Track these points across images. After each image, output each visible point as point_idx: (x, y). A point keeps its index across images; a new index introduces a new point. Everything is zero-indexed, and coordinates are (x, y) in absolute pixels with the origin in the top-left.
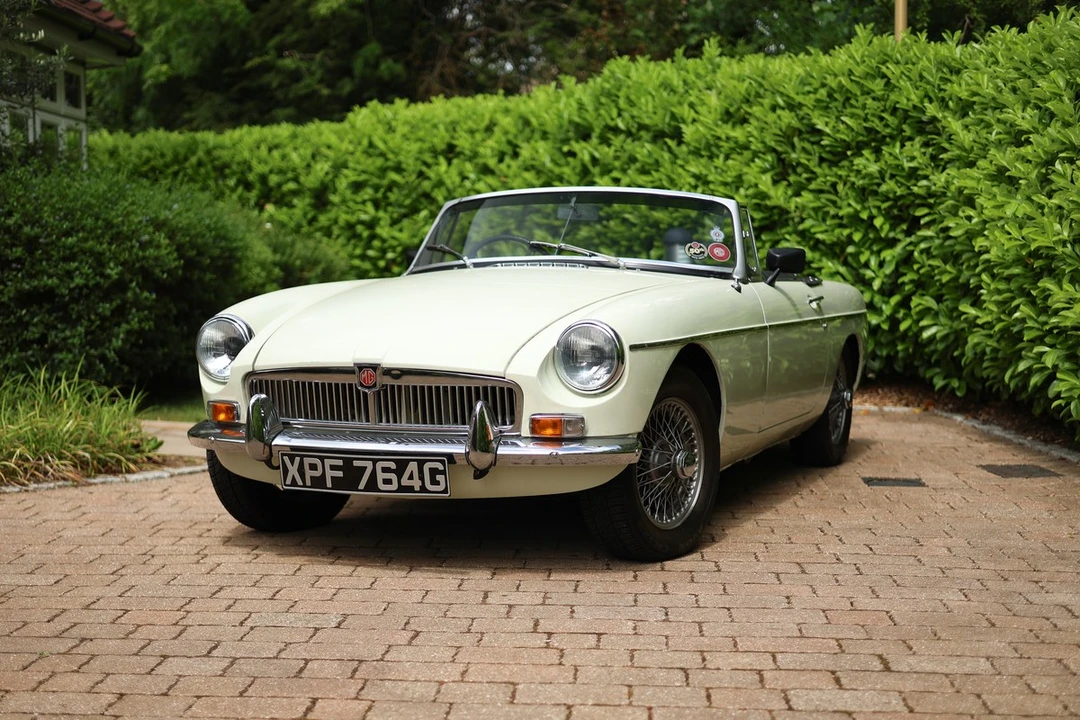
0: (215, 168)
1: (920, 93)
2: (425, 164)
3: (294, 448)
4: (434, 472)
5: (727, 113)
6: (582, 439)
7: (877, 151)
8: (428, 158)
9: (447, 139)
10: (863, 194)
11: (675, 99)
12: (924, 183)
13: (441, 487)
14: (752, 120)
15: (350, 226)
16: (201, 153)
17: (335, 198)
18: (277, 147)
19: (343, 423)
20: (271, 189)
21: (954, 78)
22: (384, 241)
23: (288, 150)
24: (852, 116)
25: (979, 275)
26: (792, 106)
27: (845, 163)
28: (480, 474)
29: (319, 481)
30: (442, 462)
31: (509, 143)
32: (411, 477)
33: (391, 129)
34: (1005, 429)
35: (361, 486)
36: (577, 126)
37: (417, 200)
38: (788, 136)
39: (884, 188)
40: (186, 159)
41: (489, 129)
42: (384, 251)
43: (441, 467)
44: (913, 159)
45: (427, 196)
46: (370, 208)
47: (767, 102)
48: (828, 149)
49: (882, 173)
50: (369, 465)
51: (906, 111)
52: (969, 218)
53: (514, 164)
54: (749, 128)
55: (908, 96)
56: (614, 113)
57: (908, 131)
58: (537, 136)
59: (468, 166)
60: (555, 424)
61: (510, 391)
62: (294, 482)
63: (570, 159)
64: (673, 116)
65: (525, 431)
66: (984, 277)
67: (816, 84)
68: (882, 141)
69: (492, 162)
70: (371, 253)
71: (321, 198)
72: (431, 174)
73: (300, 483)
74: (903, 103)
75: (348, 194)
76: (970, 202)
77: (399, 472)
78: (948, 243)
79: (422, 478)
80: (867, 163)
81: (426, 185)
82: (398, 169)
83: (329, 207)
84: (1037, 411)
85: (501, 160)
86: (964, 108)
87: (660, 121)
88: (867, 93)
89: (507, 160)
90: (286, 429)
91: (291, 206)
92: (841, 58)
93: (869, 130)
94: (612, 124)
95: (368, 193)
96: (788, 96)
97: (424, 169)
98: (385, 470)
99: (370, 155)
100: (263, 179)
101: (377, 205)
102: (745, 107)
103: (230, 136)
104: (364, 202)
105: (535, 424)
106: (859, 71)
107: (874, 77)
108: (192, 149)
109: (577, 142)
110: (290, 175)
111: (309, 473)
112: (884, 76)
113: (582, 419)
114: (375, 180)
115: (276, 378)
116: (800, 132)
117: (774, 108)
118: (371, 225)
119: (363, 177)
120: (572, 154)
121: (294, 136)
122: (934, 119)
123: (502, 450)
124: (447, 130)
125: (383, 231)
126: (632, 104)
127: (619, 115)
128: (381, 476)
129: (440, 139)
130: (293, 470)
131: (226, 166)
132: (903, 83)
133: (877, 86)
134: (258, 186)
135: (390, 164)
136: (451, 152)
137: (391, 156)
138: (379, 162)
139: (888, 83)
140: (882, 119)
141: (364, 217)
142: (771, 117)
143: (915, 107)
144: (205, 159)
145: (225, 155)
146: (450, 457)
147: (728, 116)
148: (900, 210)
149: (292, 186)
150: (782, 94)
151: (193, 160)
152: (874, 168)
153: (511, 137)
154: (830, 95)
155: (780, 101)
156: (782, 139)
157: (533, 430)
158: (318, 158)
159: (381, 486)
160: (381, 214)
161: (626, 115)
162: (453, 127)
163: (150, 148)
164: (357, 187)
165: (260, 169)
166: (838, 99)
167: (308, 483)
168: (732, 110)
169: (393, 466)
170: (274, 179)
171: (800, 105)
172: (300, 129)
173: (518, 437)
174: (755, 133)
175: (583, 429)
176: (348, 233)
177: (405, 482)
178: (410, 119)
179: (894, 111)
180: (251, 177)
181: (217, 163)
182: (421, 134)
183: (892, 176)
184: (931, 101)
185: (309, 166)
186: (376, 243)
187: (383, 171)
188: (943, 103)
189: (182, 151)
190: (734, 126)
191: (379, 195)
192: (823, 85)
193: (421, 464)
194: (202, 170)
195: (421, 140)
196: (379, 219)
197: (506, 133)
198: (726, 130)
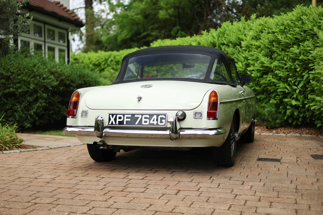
7: (299, 45)
10: (294, 60)
24: (291, 34)
27: (288, 50)
38: (271, 42)
39: (300, 58)
47: (266, 32)
48: (284, 46)
49: (300, 53)
54: (261, 41)
57: (308, 38)
68: (301, 42)
80: (295, 49)
92: (289, 15)
102: (260, 34)
106: (294, 19)
116: (275, 41)
117: (268, 33)
140: (300, 34)
142: (267, 36)
148: (306, 65)
150: (271, 29)
152: (297, 51)
155: (270, 31)
156: (270, 44)
166: (287, 29)
174: (263, 42)
183: (303, 54)
190: (257, 41)
198: (254, 42)
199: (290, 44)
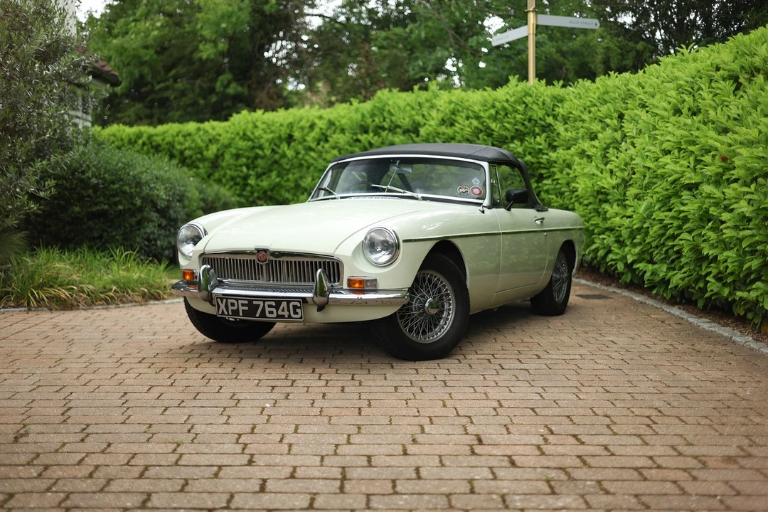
0: (152, 147)
1: (544, 112)
2: (275, 145)
3: (223, 295)
4: (295, 307)
5: (443, 120)
6: (375, 291)
8: (277, 141)
9: (288, 132)
11: (414, 113)
12: (545, 157)
13: (299, 316)
14: (457, 124)
15: (233, 178)
16: (144, 138)
17: (224, 164)
18: (189, 135)
19: (250, 281)
20: (185, 159)
21: (559, 105)
22: (252, 187)
23: (196, 137)
24: (508, 123)
25: (573, 203)
26: (478, 118)
27: (505, 146)
28: (321, 308)
29: (236, 313)
30: (299, 302)
31: (323, 134)
32: (283, 310)
33: (256, 127)
34: (587, 280)
35: (257, 315)
36: (362, 126)
37: (272, 164)
40: (136, 142)
41: (312, 126)
42: (252, 193)
43: (299, 305)
44: (540, 144)
45: (276, 162)
46: (244, 169)
47: (464, 115)
49: (524, 151)
50: (261, 303)
51: (536, 121)
52: (568, 174)
53: (327, 146)
54: (454, 128)
55: (538, 113)
56: (382, 119)
57: (537, 130)
58: (338, 131)
59: (300, 147)
60: (361, 282)
61: (338, 264)
62: (223, 313)
63: (358, 144)
64: (414, 122)
65: (345, 286)
66: (576, 204)
67: (489, 106)
68: (525, 134)
69: (313, 145)
70: (245, 193)
71: (215, 163)
72: (280, 151)
73: (226, 313)
74: (535, 117)
75: (232, 161)
76: (569, 166)
77: (277, 307)
78: (558, 186)
79: (289, 311)
81: (277, 156)
82: (261, 147)
83: (220, 168)
84: (602, 270)
85: (318, 144)
86: (566, 120)
87: (406, 122)
88: (516, 111)
89: (322, 143)
90: (220, 284)
91: (197, 167)
92: (501, 93)
93: (517, 130)
94: (380, 125)
95: (244, 160)
96: (475, 112)
97: (275, 148)
98: (270, 306)
99: (245, 140)
100: (182, 152)
101: (248, 168)
102: (453, 116)
103: (161, 128)
104: (241, 166)
105: (350, 282)
106: (512, 99)
107: (520, 104)
108: (139, 136)
109: (361, 134)
110: (197, 150)
111: (231, 308)
112: (524, 103)
113: (376, 280)
114: (247, 154)
115: (216, 256)
116: (481, 131)
117: (468, 118)
118: (246, 178)
119: (241, 152)
120: (358, 140)
121: (199, 129)
122: (550, 125)
123: (332, 296)
124: (288, 126)
125: (252, 181)
126: (391, 114)
127: (384, 120)
128: (267, 309)
129: (284, 132)
130: (222, 307)
131: (159, 145)
132: (535, 107)
133: (521, 108)
134: (178, 157)
135: (256, 145)
136: (290, 138)
137: (256, 141)
138: (250, 143)
139: (527, 105)
140: (523, 124)
141: (241, 174)
142: (467, 123)
143: (540, 119)
144: (147, 142)
145: (159, 139)
146: (304, 299)
147: (443, 122)
149: (199, 156)
150: (472, 111)
151: (140, 142)
152: (520, 150)
153: (324, 131)
154: (497, 112)
155: (471, 114)
157: (349, 285)
158: (213, 141)
159: (268, 315)
160: (251, 172)
161: (387, 120)
162: (291, 125)
163: (114, 135)
164: (237, 156)
165: (178, 147)
166: (501, 114)
167: (230, 313)
168: (445, 119)
169: (274, 304)
170: (187, 153)
171: (481, 117)
172: (202, 126)
173: (342, 289)
174: (459, 131)
175: (375, 285)
176: (232, 183)
177: (280, 313)
178: (266, 120)
179: (530, 120)
180: (175, 152)
181: (154, 144)
182: (273, 128)
183: (530, 154)
184: (548, 116)
185: (207, 146)
186: (249, 188)
187: (253, 148)
188: (555, 117)
189: (133, 138)
190: (447, 126)
191: (250, 161)
192: (493, 106)
193: (288, 303)
194: (145, 148)
195: (272, 132)
196: (250, 175)
197: (321, 129)
198: (443, 129)
199: (506, 138)
